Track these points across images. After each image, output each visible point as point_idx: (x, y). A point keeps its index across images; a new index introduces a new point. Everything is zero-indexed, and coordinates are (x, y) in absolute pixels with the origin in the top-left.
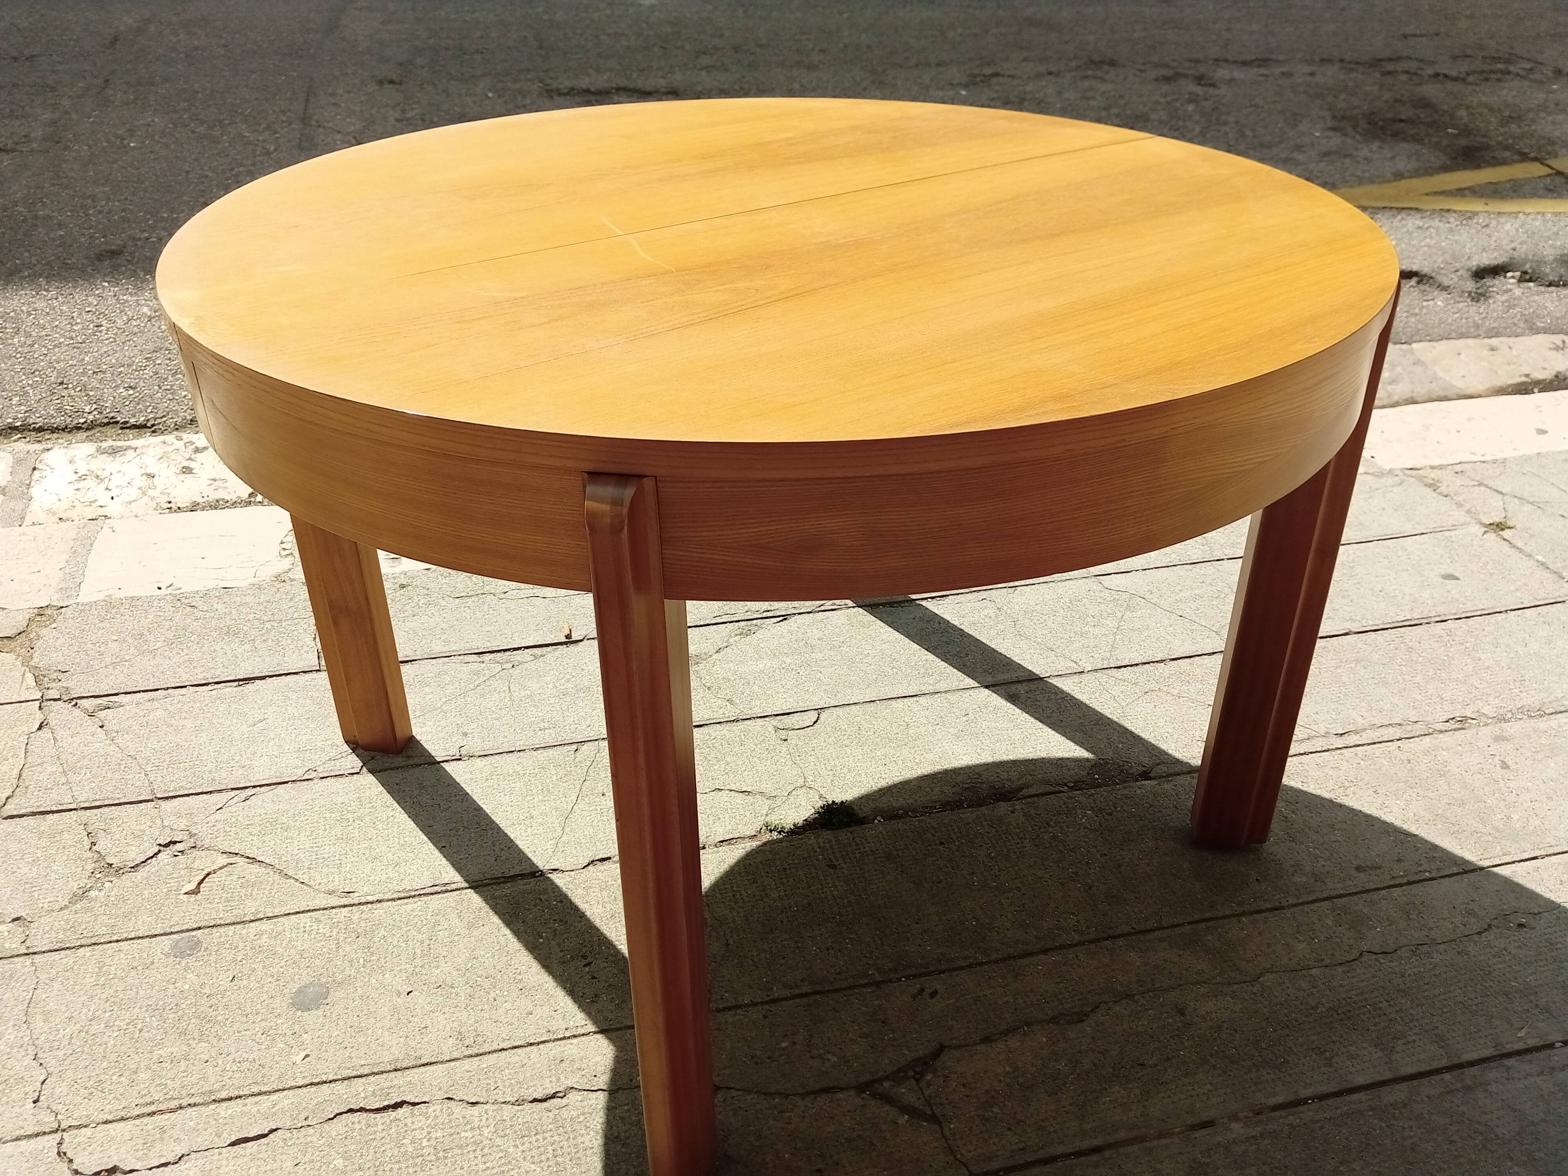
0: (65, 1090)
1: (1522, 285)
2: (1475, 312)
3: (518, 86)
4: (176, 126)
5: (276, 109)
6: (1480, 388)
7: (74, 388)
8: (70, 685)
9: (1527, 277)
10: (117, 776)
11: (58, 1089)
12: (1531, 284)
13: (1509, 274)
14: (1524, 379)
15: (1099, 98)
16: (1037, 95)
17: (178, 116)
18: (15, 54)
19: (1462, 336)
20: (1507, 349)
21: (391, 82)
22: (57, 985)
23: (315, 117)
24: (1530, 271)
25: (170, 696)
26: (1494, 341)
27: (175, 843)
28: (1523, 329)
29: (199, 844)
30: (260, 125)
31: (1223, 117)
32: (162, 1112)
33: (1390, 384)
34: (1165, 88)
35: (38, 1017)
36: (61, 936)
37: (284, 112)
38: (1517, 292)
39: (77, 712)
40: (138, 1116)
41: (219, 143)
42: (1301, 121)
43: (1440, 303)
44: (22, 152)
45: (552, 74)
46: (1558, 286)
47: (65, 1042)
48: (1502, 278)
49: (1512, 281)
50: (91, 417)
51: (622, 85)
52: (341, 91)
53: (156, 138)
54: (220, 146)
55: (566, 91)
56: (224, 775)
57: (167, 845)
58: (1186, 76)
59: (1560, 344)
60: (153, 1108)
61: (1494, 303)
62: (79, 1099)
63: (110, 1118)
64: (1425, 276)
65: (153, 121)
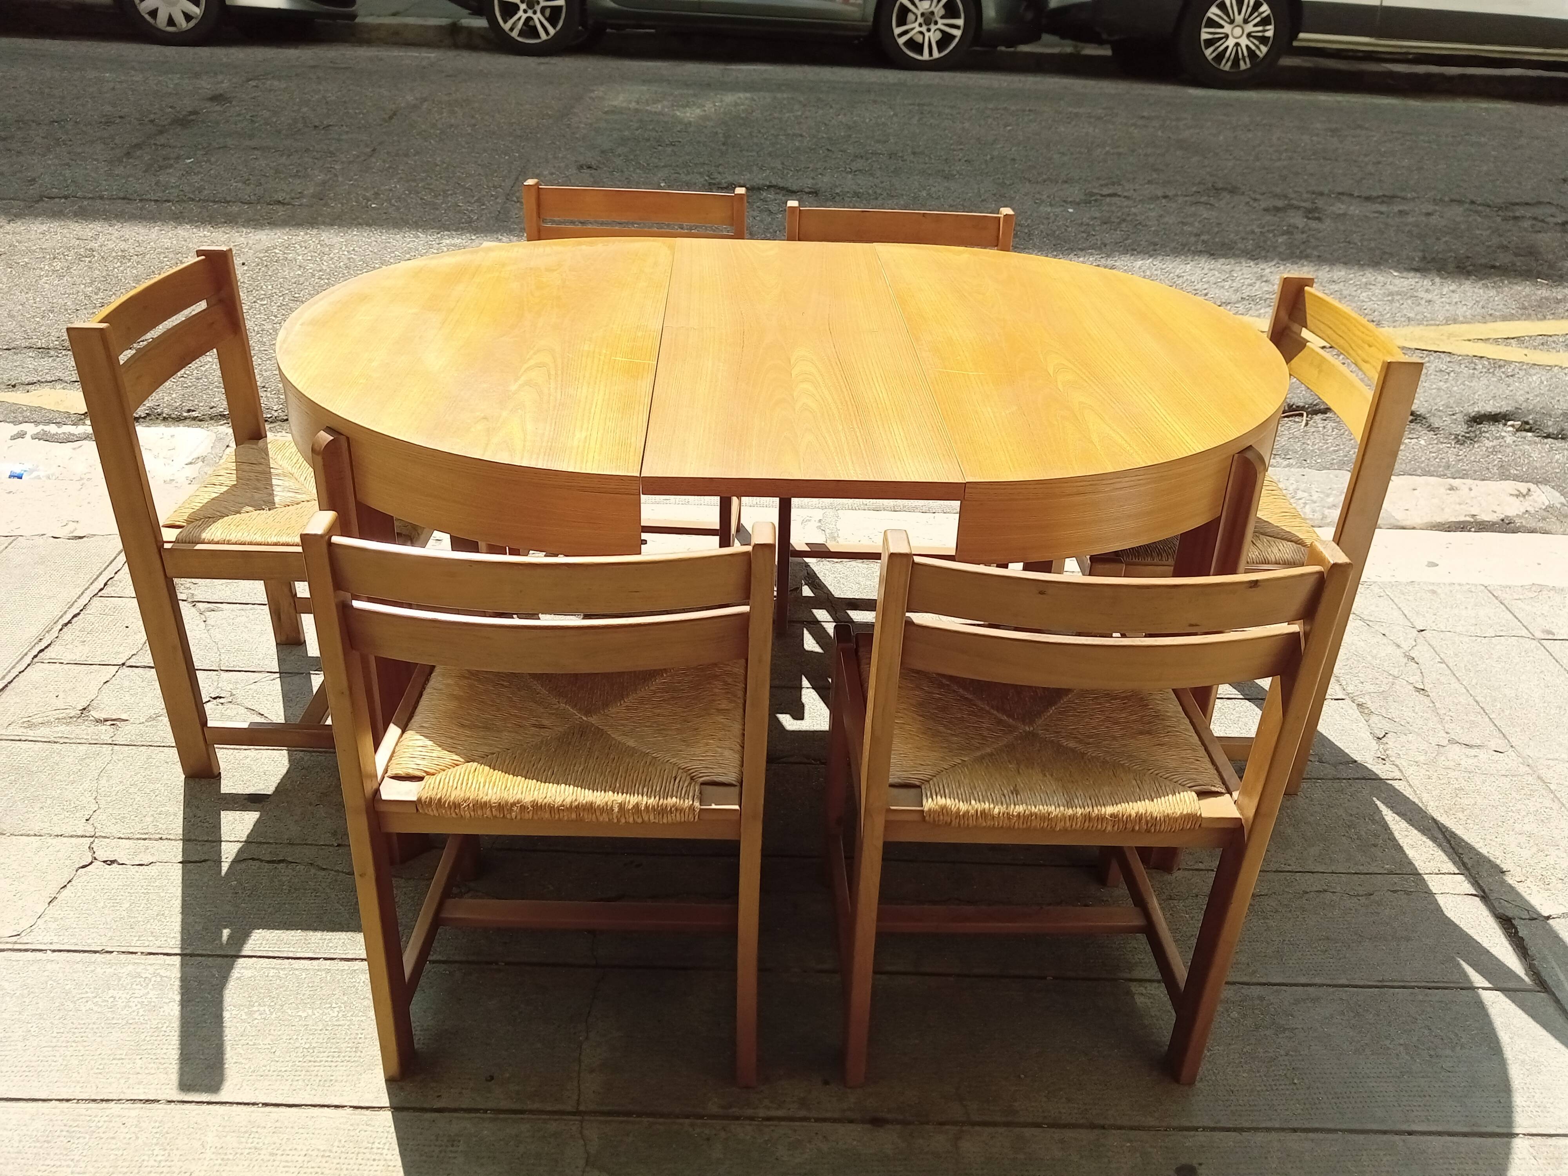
0: (104, 818)
1: (1518, 434)
2: (1452, 453)
3: (688, 178)
4: (410, 193)
5: (491, 185)
6: (1417, 520)
7: (271, 392)
8: (196, 593)
9: (1527, 427)
10: (202, 653)
11: (100, 816)
12: (1530, 434)
13: (1510, 423)
14: (1468, 519)
15: (1197, 224)
16: (1138, 218)
17: (415, 184)
18: (317, 124)
19: (1427, 473)
20: (1467, 490)
21: (589, 167)
22: (121, 764)
23: (517, 194)
24: (1531, 422)
25: (254, 609)
26: (1457, 482)
27: (220, 698)
28: (1494, 474)
29: (234, 700)
30: (473, 197)
31: (1309, 251)
32: (150, 839)
33: (1329, 508)
34: (1268, 218)
35: (105, 778)
36: (133, 738)
37: (495, 187)
38: (1509, 439)
39: (193, 609)
40: (138, 839)
41: (437, 209)
42: (1387, 261)
43: (1422, 442)
44: (294, 205)
45: (720, 169)
46: (1556, 438)
47: (114, 794)
48: (1501, 426)
49: (1511, 429)
50: (276, 414)
51: (774, 183)
52: (546, 173)
53: (393, 201)
54: (437, 212)
55: (725, 185)
56: (266, 663)
57: (215, 698)
58: (1298, 208)
59: (1525, 492)
60: (146, 836)
61: (1479, 447)
62: (110, 823)
63: (123, 836)
64: (1420, 416)
65: (396, 187)
